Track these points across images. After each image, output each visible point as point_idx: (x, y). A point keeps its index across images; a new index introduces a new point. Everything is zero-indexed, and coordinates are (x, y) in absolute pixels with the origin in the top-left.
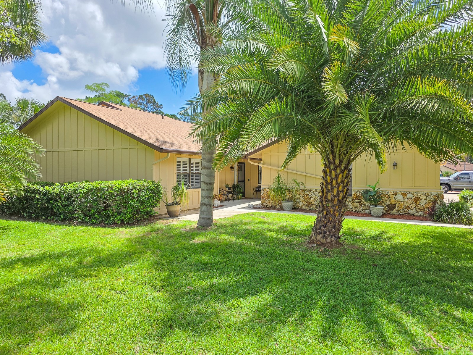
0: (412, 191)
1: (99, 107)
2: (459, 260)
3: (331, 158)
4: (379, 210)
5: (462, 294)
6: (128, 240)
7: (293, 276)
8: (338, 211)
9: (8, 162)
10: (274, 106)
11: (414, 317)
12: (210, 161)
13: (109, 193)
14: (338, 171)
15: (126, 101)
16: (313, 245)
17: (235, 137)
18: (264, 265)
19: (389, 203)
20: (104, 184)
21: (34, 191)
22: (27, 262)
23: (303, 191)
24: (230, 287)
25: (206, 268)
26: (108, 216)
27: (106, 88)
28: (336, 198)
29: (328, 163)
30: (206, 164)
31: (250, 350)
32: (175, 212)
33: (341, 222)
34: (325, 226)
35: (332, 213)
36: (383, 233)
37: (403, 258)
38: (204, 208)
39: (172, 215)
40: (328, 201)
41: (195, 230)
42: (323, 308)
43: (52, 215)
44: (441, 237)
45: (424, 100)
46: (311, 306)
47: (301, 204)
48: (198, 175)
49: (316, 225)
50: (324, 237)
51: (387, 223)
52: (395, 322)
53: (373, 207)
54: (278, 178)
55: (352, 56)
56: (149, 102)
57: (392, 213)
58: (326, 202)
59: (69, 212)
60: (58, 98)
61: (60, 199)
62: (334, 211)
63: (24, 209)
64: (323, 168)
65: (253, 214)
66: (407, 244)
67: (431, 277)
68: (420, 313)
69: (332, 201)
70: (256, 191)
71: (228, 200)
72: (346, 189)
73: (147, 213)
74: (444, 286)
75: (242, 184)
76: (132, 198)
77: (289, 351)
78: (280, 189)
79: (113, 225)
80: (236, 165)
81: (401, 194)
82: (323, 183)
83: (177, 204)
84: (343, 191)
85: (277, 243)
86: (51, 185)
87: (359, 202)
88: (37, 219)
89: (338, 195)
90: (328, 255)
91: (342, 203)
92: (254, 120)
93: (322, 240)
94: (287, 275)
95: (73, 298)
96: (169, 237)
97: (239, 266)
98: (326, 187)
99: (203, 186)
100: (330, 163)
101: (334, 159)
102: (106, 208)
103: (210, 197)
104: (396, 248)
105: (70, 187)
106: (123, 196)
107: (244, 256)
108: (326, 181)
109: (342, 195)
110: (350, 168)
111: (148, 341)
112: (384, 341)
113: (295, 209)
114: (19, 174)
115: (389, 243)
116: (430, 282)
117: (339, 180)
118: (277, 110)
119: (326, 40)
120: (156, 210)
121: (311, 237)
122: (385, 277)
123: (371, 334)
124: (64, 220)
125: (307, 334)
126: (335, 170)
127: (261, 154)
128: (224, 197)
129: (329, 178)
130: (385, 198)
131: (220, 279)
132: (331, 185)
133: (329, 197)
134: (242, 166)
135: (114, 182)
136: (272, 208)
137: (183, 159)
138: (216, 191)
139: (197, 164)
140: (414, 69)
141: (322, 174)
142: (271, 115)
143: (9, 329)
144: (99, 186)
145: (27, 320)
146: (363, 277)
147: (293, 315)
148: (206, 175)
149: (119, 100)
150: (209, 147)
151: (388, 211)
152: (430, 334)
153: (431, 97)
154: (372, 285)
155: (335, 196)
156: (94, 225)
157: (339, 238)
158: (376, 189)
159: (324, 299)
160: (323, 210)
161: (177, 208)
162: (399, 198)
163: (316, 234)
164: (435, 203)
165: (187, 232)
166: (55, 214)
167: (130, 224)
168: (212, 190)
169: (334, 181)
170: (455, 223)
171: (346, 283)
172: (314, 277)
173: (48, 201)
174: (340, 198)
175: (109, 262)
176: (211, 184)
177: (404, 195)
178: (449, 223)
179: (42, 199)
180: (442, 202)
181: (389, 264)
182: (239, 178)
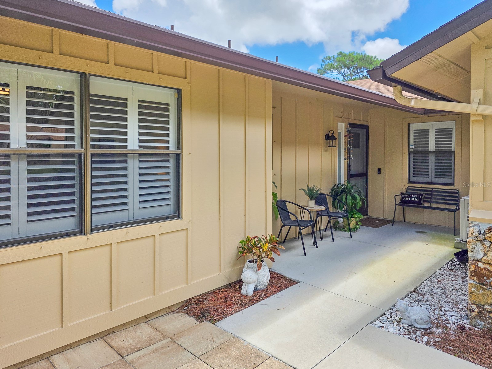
80: (342, 129)
134: (359, 135)
182: (351, 166)
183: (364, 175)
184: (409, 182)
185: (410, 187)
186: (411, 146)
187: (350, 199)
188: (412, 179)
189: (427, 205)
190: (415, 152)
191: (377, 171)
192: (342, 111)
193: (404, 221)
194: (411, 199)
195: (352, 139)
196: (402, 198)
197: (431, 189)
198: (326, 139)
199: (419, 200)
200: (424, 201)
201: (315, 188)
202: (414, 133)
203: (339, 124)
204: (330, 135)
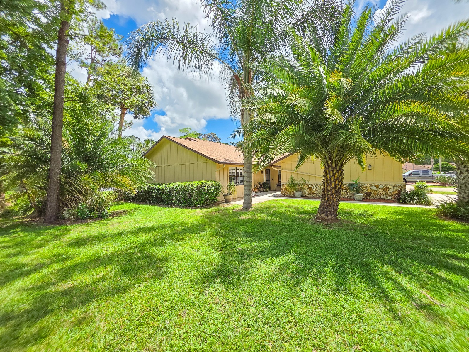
0: (382, 183)
1: (186, 140)
2: (429, 231)
3: (329, 163)
4: (361, 196)
5: (440, 258)
6: (202, 216)
7: (308, 242)
8: (336, 198)
9: (138, 173)
10: (291, 129)
11: (406, 276)
12: (249, 168)
13: (191, 189)
14: (335, 171)
15: (200, 137)
16: (319, 221)
17: (266, 151)
18: (287, 234)
19: (366, 192)
20: (189, 184)
21: (153, 189)
22: (145, 230)
23: (308, 185)
24: (266, 249)
25: (249, 236)
26: (191, 202)
27: (189, 130)
28: (334, 189)
29: (328, 166)
30: (246, 169)
31: (284, 298)
32: (229, 199)
33: (338, 205)
34: (326, 208)
35: (331, 199)
36: (365, 211)
37: (385, 230)
38: (246, 197)
39: (227, 201)
40: (328, 191)
41: (241, 210)
42: (333, 267)
43: (161, 202)
44: (409, 214)
45: (401, 118)
46: (325, 265)
47: (307, 193)
48: (242, 177)
49: (320, 207)
50: (326, 215)
51: (367, 205)
52: (392, 280)
53: (355, 195)
54: (292, 178)
55: (346, 91)
56: (213, 137)
57: (369, 198)
58: (327, 192)
59: (170, 200)
60: (163, 137)
61: (165, 192)
62: (333, 198)
63: (147, 198)
64: (324, 169)
65: (276, 200)
66: (385, 219)
67: (410, 244)
68: (410, 273)
69: (331, 191)
70: (277, 186)
71: (260, 192)
72: (340, 183)
73: (213, 200)
74: (423, 252)
75: (268, 182)
76: (204, 191)
77: (313, 300)
78: (293, 185)
79: (193, 207)
80: (264, 170)
81: (375, 186)
82: (324, 180)
83: (230, 194)
84: (338, 184)
85: (294, 219)
86: (161, 184)
87: (346, 191)
88: (154, 204)
89: (335, 187)
90: (330, 227)
91: (338, 192)
92: (278, 139)
93: (325, 217)
94: (304, 241)
95: (169, 254)
96: (226, 215)
97: (271, 234)
98: (327, 182)
99: (245, 183)
100: (329, 166)
101: (332, 163)
102: (190, 197)
103: (250, 190)
104: (378, 222)
105: (170, 186)
106: (199, 190)
107: (273, 228)
108: (327, 178)
109: (338, 187)
110: (343, 169)
111: (214, 287)
112: (387, 296)
113: (303, 196)
114: (143, 179)
115: (372, 219)
116: (411, 248)
117: (336, 177)
118: (293, 131)
119: (326, 83)
120: (218, 198)
121: (317, 215)
122: (375, 244)
123: (375, 289)
124: (168, 204)
125: (325, 287)
126: (333, 171)
127: (280, 163)
128: (258, 190)
129: (328, 176)
130: (364, 189)
131: (259, 243)
132: (330, 180)
133: (329, 189)
134: (268, 171)
135: (194, 182)
136: (288, 196)
137: (232, 168)
138: (253, 187)
139: (241, 170)
140: (390, 98)
141: (324, 174)
142: (289, 135)
143: (130, 274)
144: (185, 185)
145: (141, 268)
146: (359, 243)
147: (312, 271)
148: (247, 177)
149: (197, 136)
150: (248, 159)
151: (366, 197)
152: (424, 291)
153: (407, 115)
154: (366, 249)
155: (333, 188)
156: (184, 207)
157: (337, 215)
158: (358, 183)
159: (333, 260)
160: (325, 198)
161: (230, 197)
162: (374, 188)
163: (321, 213)
164: (400, 191)
165: (236, 212)
166: (163, 201)
167: (203, 206)
168: (251, 186)
169: (332, 178)
170: (417, 204)
171: (347, 248)
172: (323, 243)
173: (159, 193)
174: (337, 189)
175: (191, 230)
176: (250, 182)
177: (377, 186)
178: (412, 204)
179: (156, 193)
180: (405, 190)
181: (376, 234)
183: (269, 180)
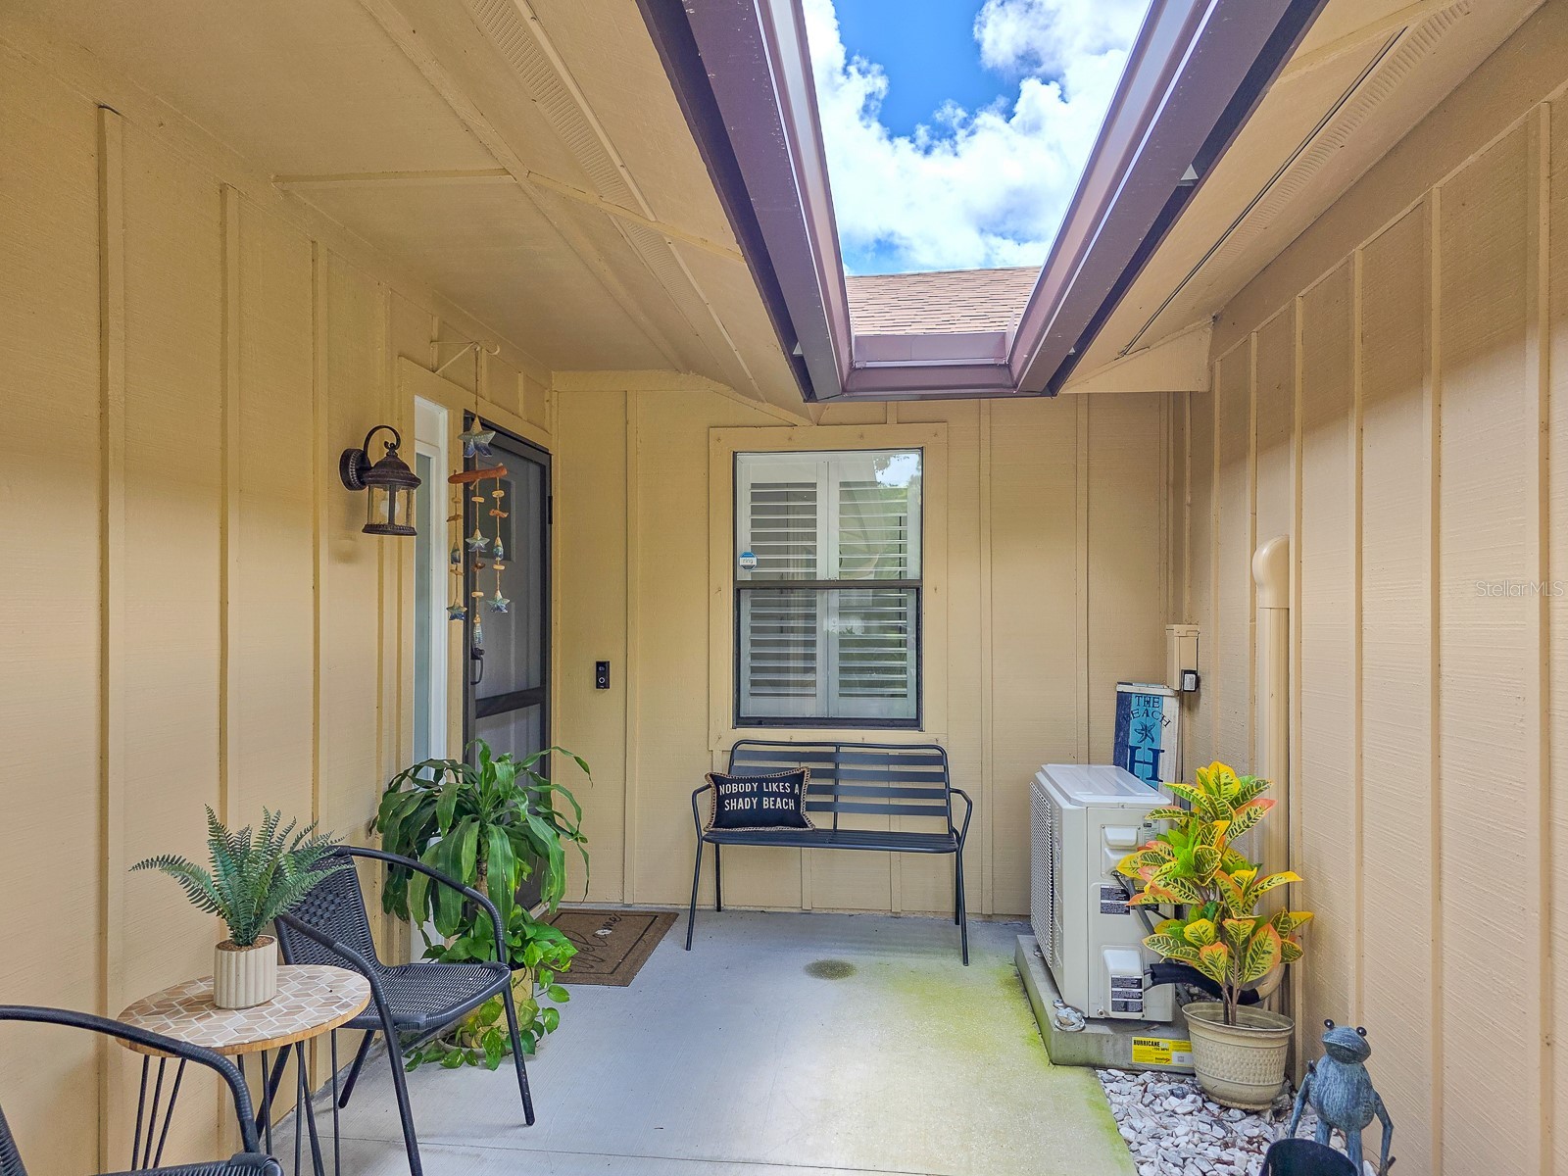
182: (481, 652)
183: (533, 697)
184: (740, 721)
185: (742, 747)
186: (746, 555)
187: (506, 858)
188: (752, 707)
189: (820, 821)
190: (758, 586)
191: (589, 675)
192: (435, 334)
193: (719, 909)
194: (760, 803)
195: (501, 499)
196: (720, 801)
197: (833, 749)
198: (349, 485)
199: (792, 804)
200: (811, 807)
201: (278, 832)
202: (755, 498)
203: (420, 402)
204: (375, 456)
